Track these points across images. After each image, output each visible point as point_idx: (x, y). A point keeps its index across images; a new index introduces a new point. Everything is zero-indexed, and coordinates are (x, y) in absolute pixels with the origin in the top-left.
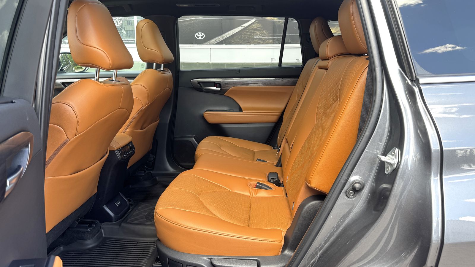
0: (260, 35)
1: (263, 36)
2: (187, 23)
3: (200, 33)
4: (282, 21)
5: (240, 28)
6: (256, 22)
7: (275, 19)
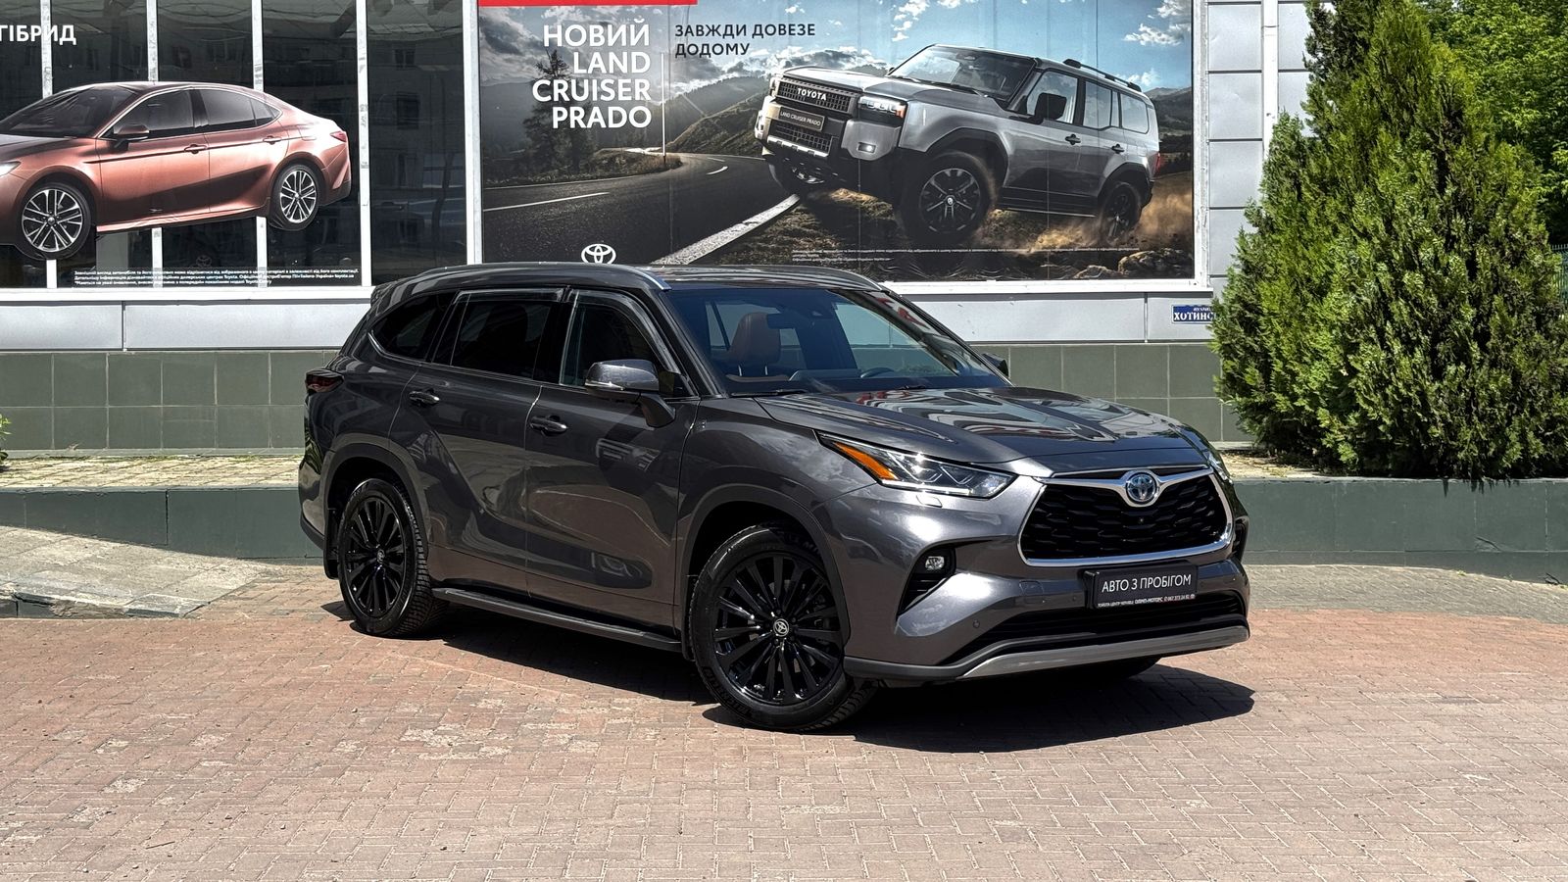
0: (814, 251)
1: (823, 256)
2: (555, 211)
3: (598, 246)
4: (889, 206)
5: (740, 229)
6: (799, 208)
7: (865, 197)
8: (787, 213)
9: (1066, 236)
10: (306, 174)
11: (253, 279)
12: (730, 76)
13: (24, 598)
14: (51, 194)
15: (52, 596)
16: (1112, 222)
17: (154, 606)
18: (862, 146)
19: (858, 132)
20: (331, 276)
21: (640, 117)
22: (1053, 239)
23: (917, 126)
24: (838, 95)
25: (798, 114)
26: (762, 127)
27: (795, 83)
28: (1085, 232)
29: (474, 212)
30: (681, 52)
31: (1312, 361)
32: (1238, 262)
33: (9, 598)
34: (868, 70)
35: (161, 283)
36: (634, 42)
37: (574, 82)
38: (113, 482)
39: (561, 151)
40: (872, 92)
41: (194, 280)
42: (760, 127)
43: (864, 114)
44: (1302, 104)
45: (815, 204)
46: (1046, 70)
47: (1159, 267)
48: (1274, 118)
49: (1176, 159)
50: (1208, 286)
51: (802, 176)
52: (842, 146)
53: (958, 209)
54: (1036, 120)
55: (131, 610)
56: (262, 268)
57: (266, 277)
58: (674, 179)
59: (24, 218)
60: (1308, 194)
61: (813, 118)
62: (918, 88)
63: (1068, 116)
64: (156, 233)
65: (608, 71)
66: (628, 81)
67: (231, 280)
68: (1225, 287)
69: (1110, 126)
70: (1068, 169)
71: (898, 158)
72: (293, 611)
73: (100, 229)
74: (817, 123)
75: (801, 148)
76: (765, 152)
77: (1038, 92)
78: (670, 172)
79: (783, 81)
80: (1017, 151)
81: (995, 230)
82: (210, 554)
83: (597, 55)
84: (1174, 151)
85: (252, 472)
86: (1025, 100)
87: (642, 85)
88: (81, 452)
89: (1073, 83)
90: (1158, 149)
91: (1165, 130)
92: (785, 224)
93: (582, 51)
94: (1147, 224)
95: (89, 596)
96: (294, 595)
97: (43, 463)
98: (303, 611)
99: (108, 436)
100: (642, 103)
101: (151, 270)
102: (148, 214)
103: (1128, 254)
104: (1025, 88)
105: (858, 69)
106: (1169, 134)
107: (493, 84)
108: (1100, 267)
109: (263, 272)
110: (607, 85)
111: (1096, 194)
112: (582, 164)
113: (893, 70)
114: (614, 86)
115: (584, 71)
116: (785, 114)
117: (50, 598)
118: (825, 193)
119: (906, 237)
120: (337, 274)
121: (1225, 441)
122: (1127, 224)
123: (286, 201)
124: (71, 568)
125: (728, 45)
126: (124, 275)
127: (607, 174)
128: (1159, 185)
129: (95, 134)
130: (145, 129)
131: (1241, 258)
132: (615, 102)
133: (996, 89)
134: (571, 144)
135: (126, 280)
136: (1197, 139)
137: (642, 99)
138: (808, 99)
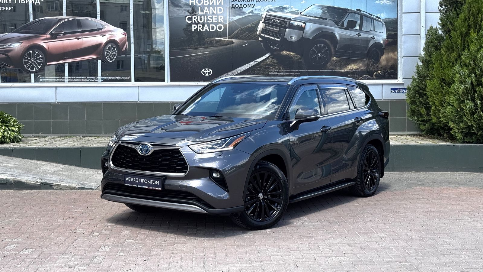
0: (276, 71)
1: (278, 72)
2: (193, 58)
3: (207, 69)
4: (300, 56)
5: (252, 64)
6: (271, 57)
7: (292, 53)
8: (267, 58)
9: (356, 66)
10: (114, 46)
11: (97, 80)
12: (249, 15)
13: (44, 183)
14: (33, 52)
16: (371, 62)
18: (291, 37)
19: (290, 33)
20: (121, 79)
21: (220, 28)
22: (353, 67)
23: (309, 31)
24: (282, 20)
25: (271, 27)
26: (259, 31)
27: (270, 17)
28: (363, 64)
29: (167, 58)
30: (233, 7)
33: (40, 183)
34: (293, 12)
35: (68, 81)
36: (218, 3)
37: (199, 17)
39: (195, 39)
40: (294, 20)
41: (78, 80)
42: (258, 31)
43: (292, 27)
45: (275, 55)
46: (350, 12)
47: (386, 76)
48: (424, 28)
49: (392, 41)
50: (402, 82)
52: (285, 37)
53: (322, 57)
54: (347, 29)
55: (78, 187)
57: (101, 79)
58: (231, 48)
59: (24, 60)
61: (275, 28)
62: (309, 18)
63: (357, 27)
64: (66, 65)
65: (210, 13)
66: (216, 16)
67: (90, 80)
68: (411, 82)
69: (371, 31)
70: (357, 44)
71: (303, 42)
73: (48, 64)
74: (276, 30)
75: (271, 38)
76: (260, 39)
77: (348, 19)
78: (230, 45)
79: (266, 16)
80: (341, 38)
81: (334, 64)
82: (94, 168)
83: (206, 8)
84: (392, 39)
86: (343, 22)
87: (221, 18)
88: (43, 135)
89: (359, 16)
90: (386, 38)
91: (388, 32)
92: (266, 62)
93: (201, 6)
94: (382, 62)
95: (64, 183)
97: (33, 139)
99: (51, 130)
100: (221, 23)
101: (64, 77)
102: (63, 59)
103: (376, 71)
104: (343, 18)
105: (290, 12)
106: (390, 33)
107: (173, 17)
108: (367, 76)
109: (100, 77)
110: (210, 17)
111: (366, 52)
112: (201, 43)
113: (301, 12)
114: (212, 18)
115: (202, 13)
116: (266, 27)
117: (53, 184)
118: (279, 52)
119: (306, 66)
120: (124, 78)
121: (408, 131)
122: (376, 62)
123: (107, 55)
125: (248, 5)
126: (56, 78)
127: (209, 46)
128: (386, 49)
129: (47, 32)
130: (63, 32)
131: (417, 73)
132: (212, 23)
133: (334, 18)
134: (198, 37)
135: (57, 80)
136: (399, 34)
137: (221, 22)
138: (274, 22)
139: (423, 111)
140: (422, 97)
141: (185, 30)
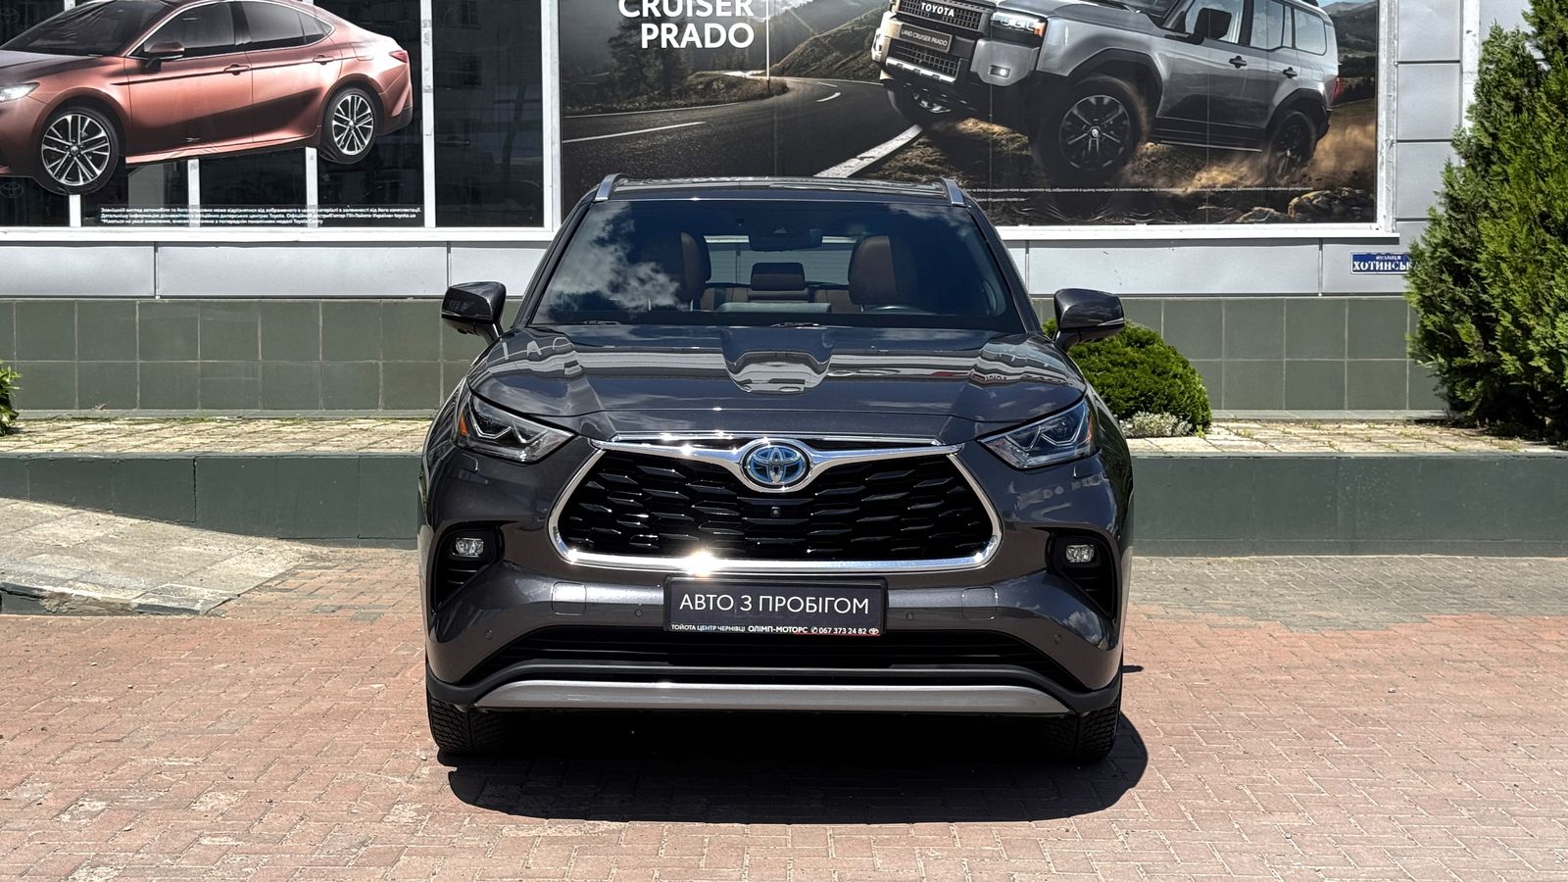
2: (643, 144)
4: (1025, 139)
5: (853, 165)
6: (921, 140)
7: (997, 128)
8: (908, 146)
9: (1228, 173)
10: (361, 99)
11: (302, 219)
13: (9, 589)
14: (74, 119)
15: (44, 587)
16: (1282, 157)
17: (170, 599)
18: (995, 70)
19: (990, 54)
20: (390, 216)
21: (741, 36)
22: (1214, 177)
23: (1058, 47)
24: (964, 10)
25: (922, 33)
26: (880, 47)
28: (1251, 168)
29: (552, 143)
31: (1555, 311)
32: (1443, 200)
35: (198, 222)
38: (136, 447)
39: (651, 74)
40: (1007, 7)
41: (235, 219)
42: (877, 48)
43: (997, 32)
44: (1525, 15)
45: (936, 134)
47: (1336, 210)
48: (1474, 35)
49: (1358, 85)
50: (1394, 232)
51: (925, 104)
52: (972, 70)
53: (1104, 142)
54: (1196, 39)
55: (140, 606)
56: (312, 207)
57: (316, 216)
58: (779, 107)
59: (45, 147)
60: (1544, 115)
61: (939, 37)
62: (1058, 3)
63: (1233, 35)
64: (192, 165)
67: (278, 219)
68: (1425, 230)
69: (1282, 47)
70: (1231, 96)
71: (1036, 85)
72: (340, 608)
73: (129, 160)
74: (943, 43)
75: (924, 72)
76: (883, 76)
77: (1198, 7)
78: (775, 99)
80: (1173, 75)
81: (1146, 167)
82: (246, 533)
84: (1356, 76)
85: (297, 437)
86: (1183, 16)
88: (107, 412)
90: (1337, 74)
91: (1345, 51)
92: (905, 159)
94: (1322, 160)
95: (90, 587)
96: (343, 585)
97: (63, 424)
98: (352, 607)
99: (138, 395)
100: (743, 19)
101: (186, 207)
102: (183, 143)
103: (1300, 194)
104: (1184, 3)
106: (1350, 56)
108: (1267, 209)
109: (313, 210)
111: (1264, 125)
112: (674, 91)
116: (907, 33)
117: (41, 590)
118: (950, 124)
119: (1044, 175)
120: (397, 213)
121: (1411, 409)
122: (1299, 160)
123: (340, 130)
124: (76, 550)
126: (156, 213)
127: (702, 100)
128: (1337, 114)
129: (124, 50)
130: (181, 47)
131: (1448, 195)
132: (713, 18)
133: (1150, 3)
134: (662, 67)
135: (159, 219)
136: (1383, 61)
137: (744, 14)
138: (933, 15)
139: (1467, 331)
140: (1465, 284)
141: (614, 42)
